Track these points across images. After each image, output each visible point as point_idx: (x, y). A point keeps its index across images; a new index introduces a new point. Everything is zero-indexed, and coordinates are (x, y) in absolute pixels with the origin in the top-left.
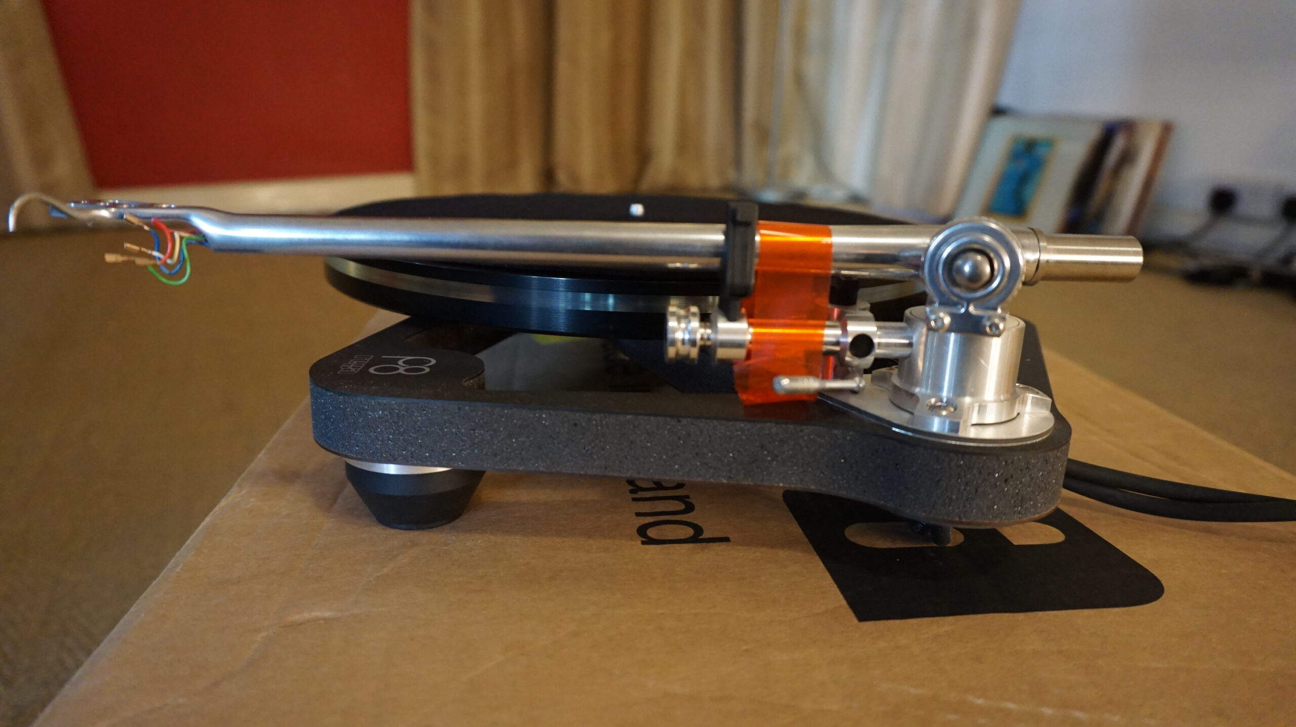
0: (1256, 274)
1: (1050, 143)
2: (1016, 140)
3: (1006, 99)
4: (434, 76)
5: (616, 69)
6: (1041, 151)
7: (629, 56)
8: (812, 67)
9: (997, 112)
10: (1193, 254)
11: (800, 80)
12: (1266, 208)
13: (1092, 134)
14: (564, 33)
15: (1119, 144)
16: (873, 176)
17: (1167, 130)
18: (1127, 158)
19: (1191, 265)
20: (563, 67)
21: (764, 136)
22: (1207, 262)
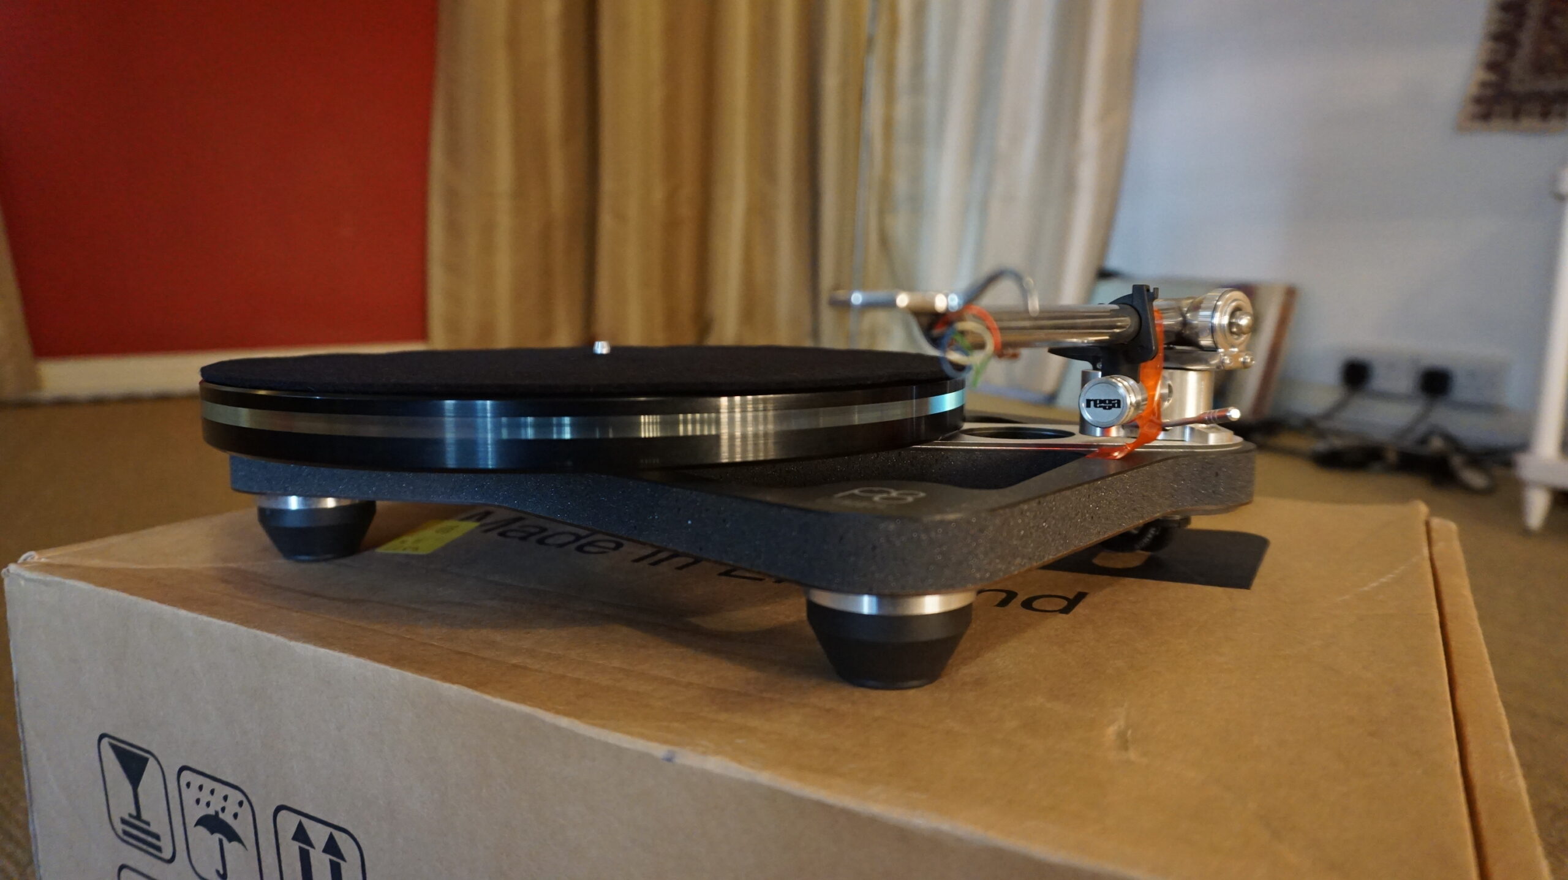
0: (1392, 456)
3: (1114, 262)
4: (454, 228)
5: (671, 225)
7: (687, 211)
8: (899, 226)
9: (1104, 274)
10: (1321, 434)
11: (885, 241)
12: (1404, 382)
14: (608, 184)
17: (1291, 294)
19: (1321, 446)
20: (607, 221)
22: (1337, 443)
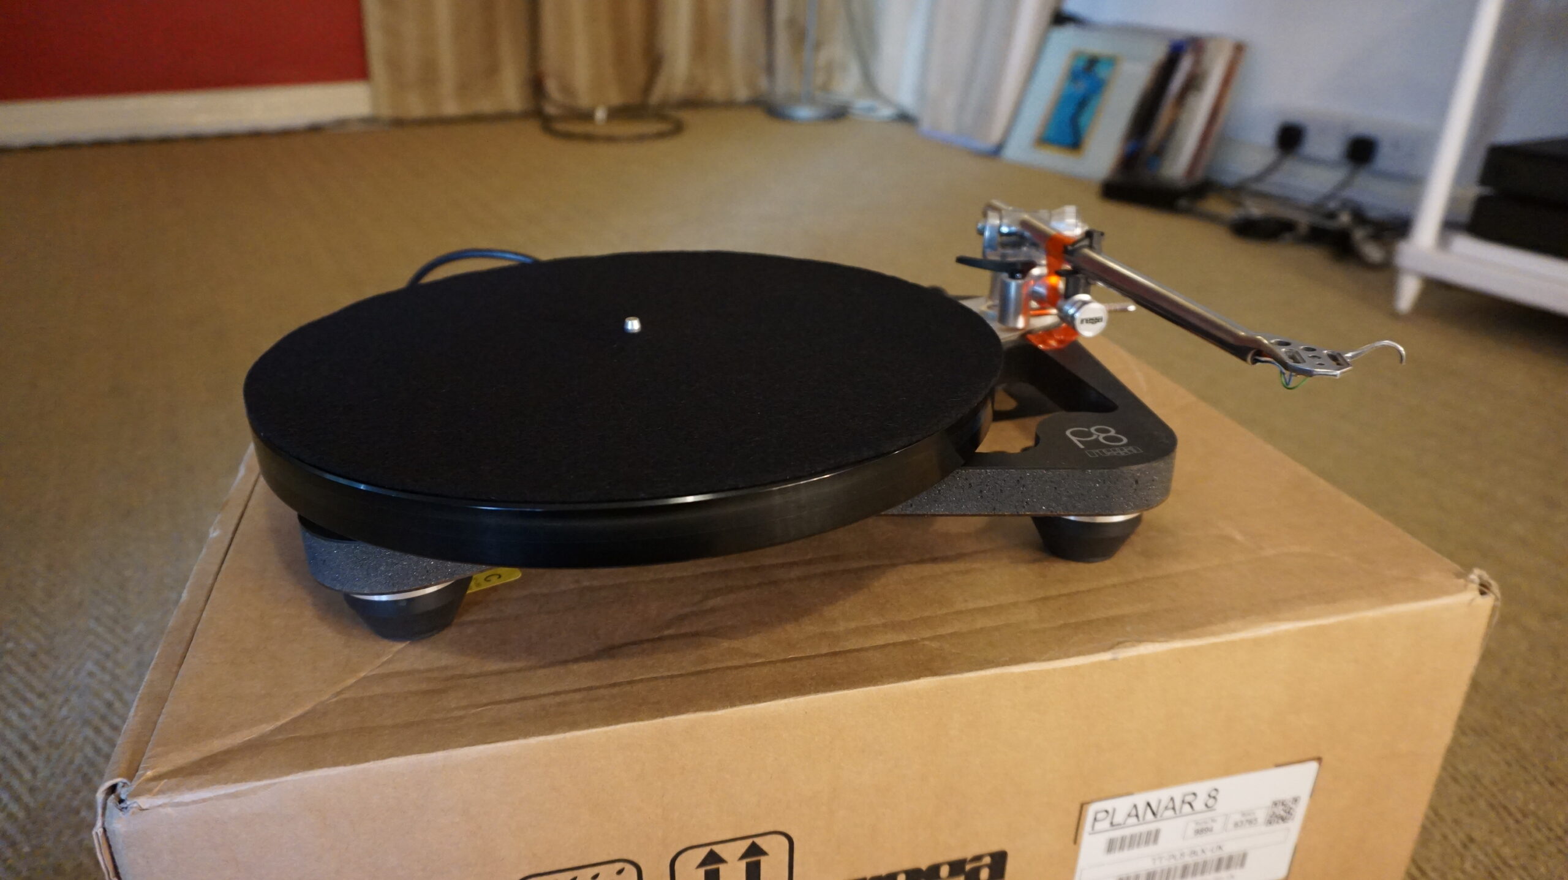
0: (1303, 228)
1: (1112, 61)
2: (1077, 55)
6: (1102, 71)
9: (1060, 19)
12: (1332, 148)
13: (1157, 53)
15: (1185, 65)
16: (921, 93)
17: (1239, 50)
18: (1193, 84)
21: (799, 36)
22: (1255, 213)
